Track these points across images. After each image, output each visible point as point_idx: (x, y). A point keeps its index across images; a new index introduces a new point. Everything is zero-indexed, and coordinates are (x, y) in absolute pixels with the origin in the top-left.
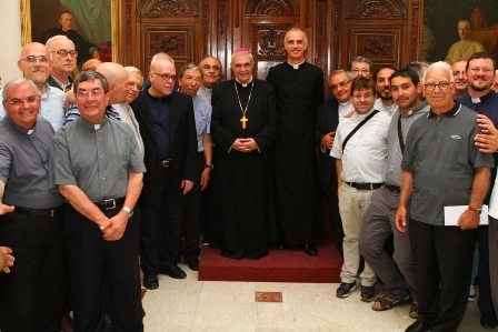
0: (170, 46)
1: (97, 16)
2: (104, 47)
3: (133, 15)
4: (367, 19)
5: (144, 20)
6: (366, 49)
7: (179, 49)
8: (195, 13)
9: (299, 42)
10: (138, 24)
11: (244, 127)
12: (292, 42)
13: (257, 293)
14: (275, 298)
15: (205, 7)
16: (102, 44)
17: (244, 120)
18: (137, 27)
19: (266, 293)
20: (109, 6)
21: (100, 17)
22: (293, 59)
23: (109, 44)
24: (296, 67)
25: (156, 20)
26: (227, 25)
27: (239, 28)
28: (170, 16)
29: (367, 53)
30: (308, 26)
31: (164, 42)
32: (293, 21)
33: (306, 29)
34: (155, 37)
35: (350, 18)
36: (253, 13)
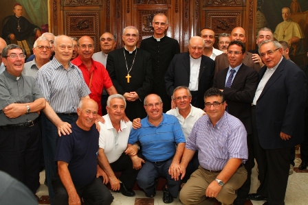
0: (83, 26)
1: (39, 7)
2: (44, 28)
3: (58, 6)
4: (218, 6)
5: (65, 8)
6: (218, 27)
7: (90, 28)
8: (100, 3)
10: (62, 12)
11: (128, 82)
13: (136, 199)
16: (43, 26)
17: (128, 77)
18: (60, 13)
19: (143, 199)
21: (41, 8)
23: (47, 26)
24: (158, 40)
25: (73, 8)
26: (122, 12)
27: (130, 13)
28: (83, 6)
29: (219, 29)
30: (176, 11)
31: (79, 23)
32: (166, 9)
33: (175, 14)
34: (74, 20)
35: (206, 6)
36: (139, 3)
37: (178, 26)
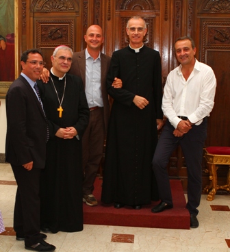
0: (56, 35)
1: (4, 13)
2: (9, 38)
3: (28, 11)
4: (216, 14)
5: (36, 15)
6: (215, 39)
7: (64, 38)
8: (77, 9)
9: (140, 29)
10: (32, 18)
11: (60, 116)
12: (133, 29)
13: (114, 234)
14: (128, 239)
15: (85, 4)
16: (8, 36)
17: (60, 109)
18: (30, 20)
19: (121, 235)
20: (14, 5)
21: (6, 14)
22: (133, 43)
23: (13, 35)
24: (137, 50)
25: (45, 15)
26: (102, 19)
27: (110, 21)
28: (57, 12)
29: (216, 41)
30: (166, 20)
31: (51, 32)
32: (154, 16)
33: (165, 22)
34: (45, 29)
35: (202, 13)
36: (122, 8)
37: (167, 37)
